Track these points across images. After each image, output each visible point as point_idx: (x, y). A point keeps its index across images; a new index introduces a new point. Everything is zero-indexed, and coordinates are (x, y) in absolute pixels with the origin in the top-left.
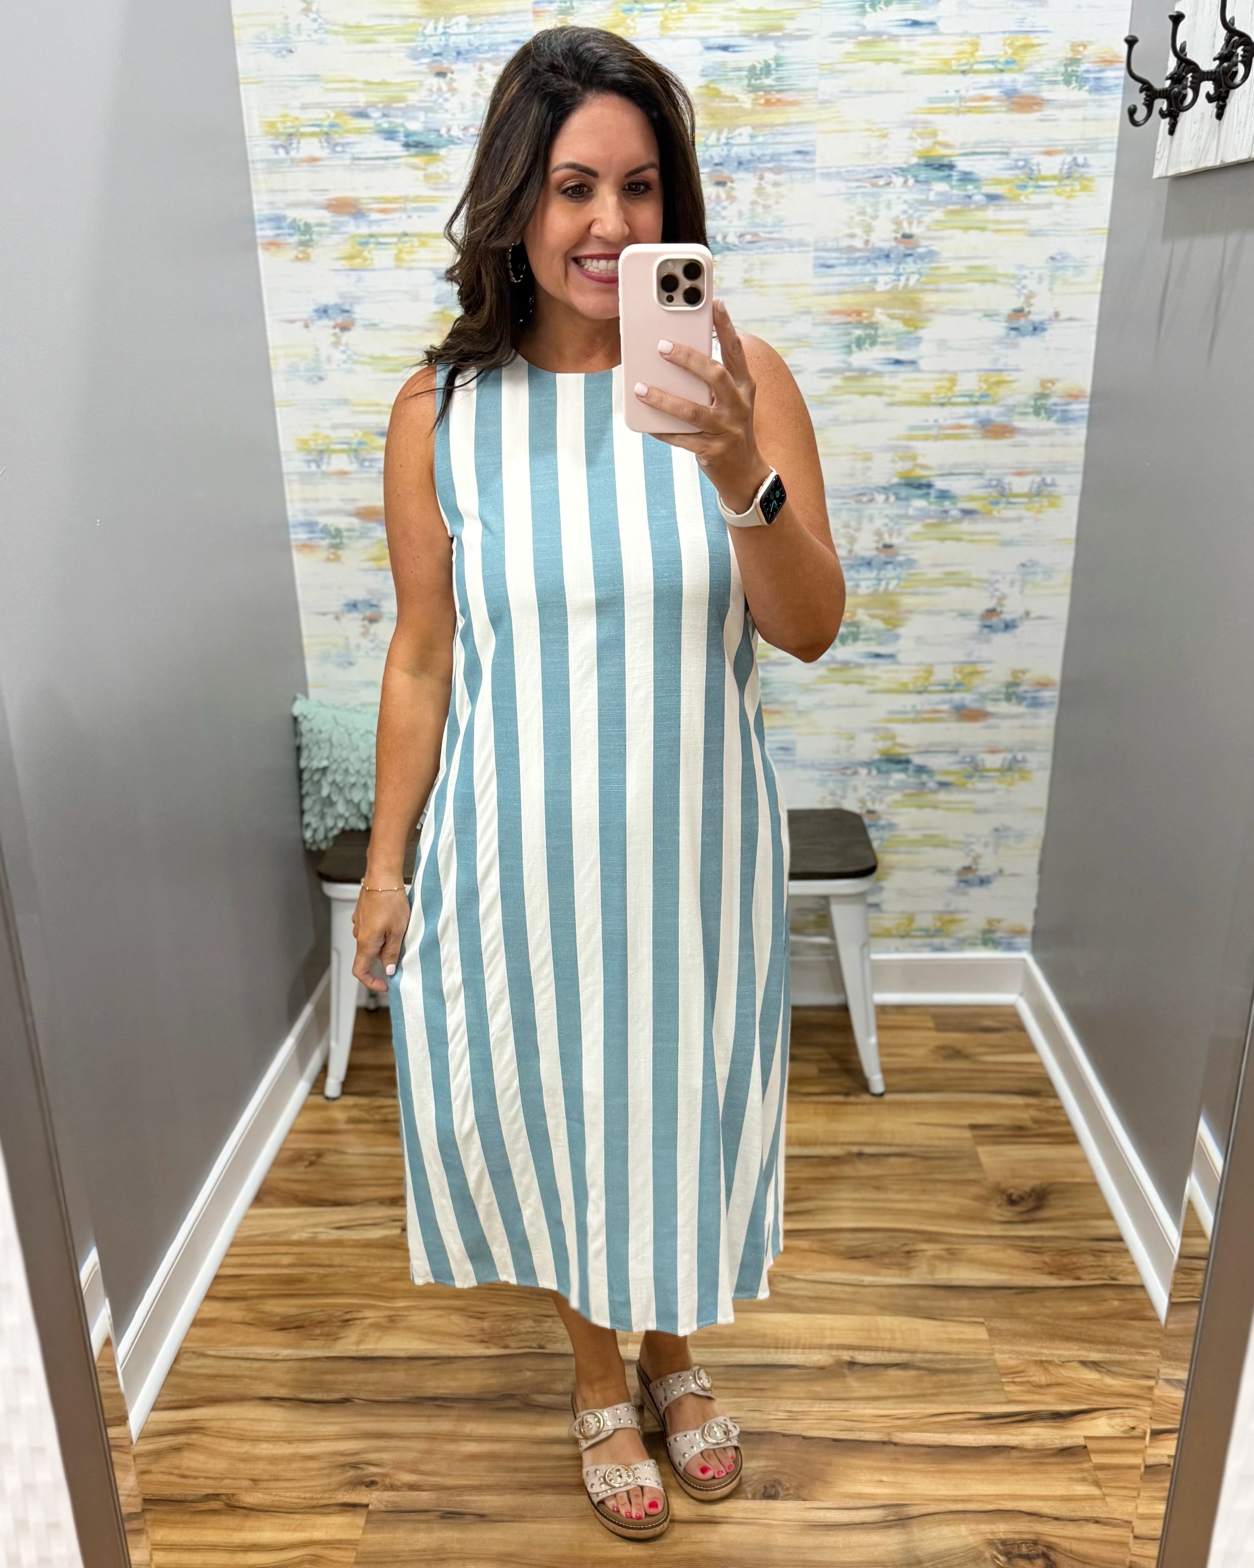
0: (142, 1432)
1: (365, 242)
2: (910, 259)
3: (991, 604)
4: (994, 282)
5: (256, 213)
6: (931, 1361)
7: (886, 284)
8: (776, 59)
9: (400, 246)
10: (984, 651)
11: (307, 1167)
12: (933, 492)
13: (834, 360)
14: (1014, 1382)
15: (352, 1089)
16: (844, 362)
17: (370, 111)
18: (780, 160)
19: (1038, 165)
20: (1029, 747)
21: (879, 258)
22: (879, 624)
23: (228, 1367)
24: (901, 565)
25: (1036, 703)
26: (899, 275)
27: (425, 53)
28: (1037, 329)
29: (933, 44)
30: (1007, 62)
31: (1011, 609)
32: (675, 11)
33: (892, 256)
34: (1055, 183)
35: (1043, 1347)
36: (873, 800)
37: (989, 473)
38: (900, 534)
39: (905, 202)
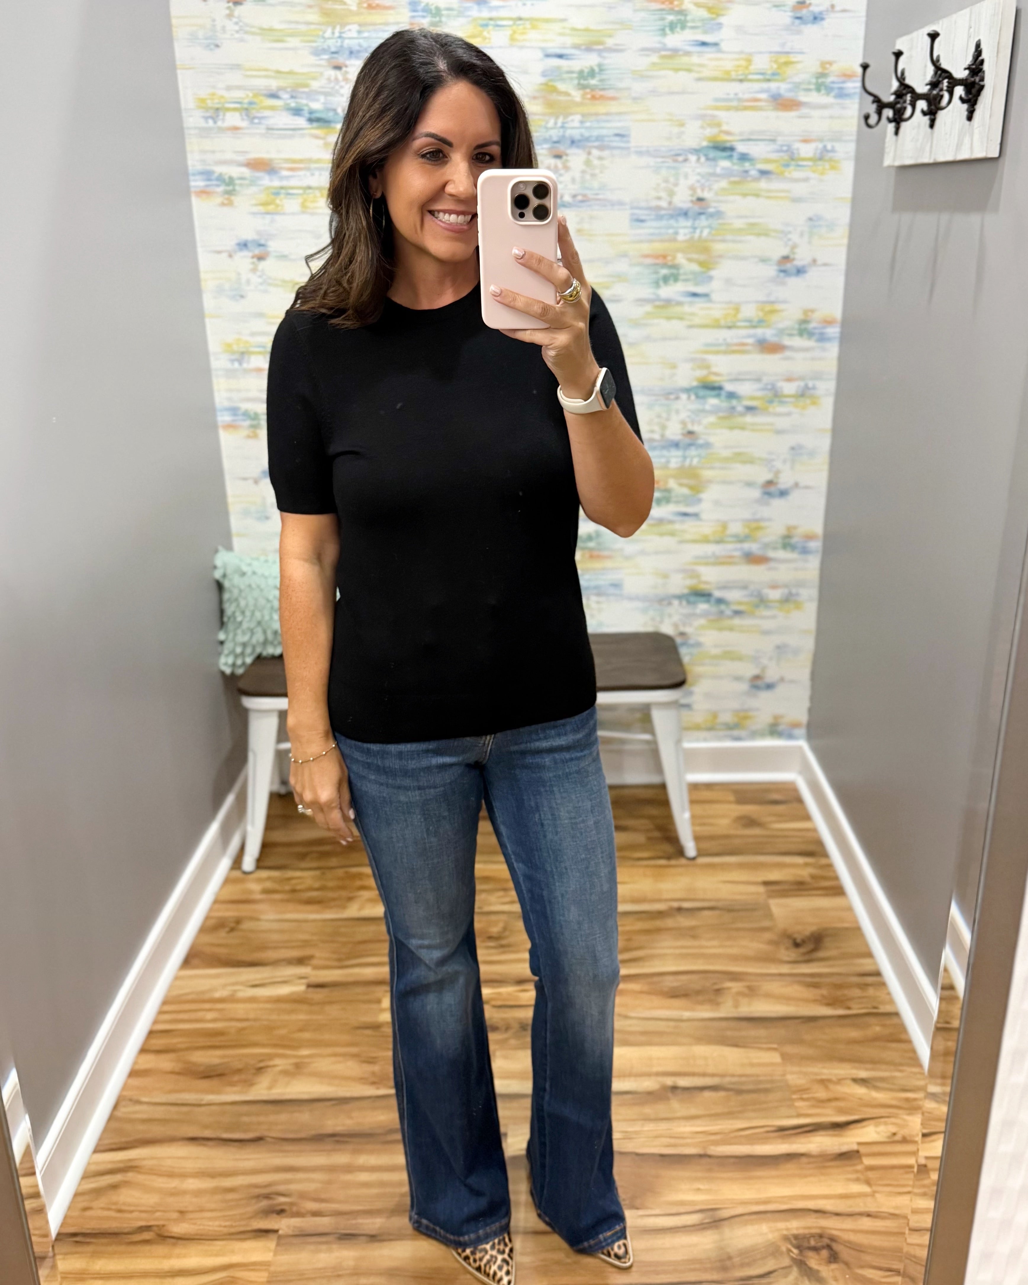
1: (277, 192)
2: (703, 217)
3: (769, 476)
4: (766, 235)
5: (190, 168)
6: (737, 1083)
7: (685, 235)
8: (600, 65)
9: (305, 197)
10: (764, 512)
11: (228, 933)
12: (723, 393)
13: (647, 292)
14: (802, 1099)
15: (265, 864)
16: (654, 294)
17: (280, 93)
18: (603, 141)
19: (798, 149)
20: (801, 584)
21: (679, 215)
22: (685, 491)
23: (159, 1112)
24: (701, 446)
25: (805, 551)
26: (695, 228)
27: (324, 51)
28: (800, 271)
29: (716, 59)
30: (774, 74)
31: (785, 481)
32: (521, 27)
33: (690, 214)
34: (810, 163)
35: (824, 1068)
36: (684, 625)
37: (765, 379)
38: (699, 423)
39: (699, 174)
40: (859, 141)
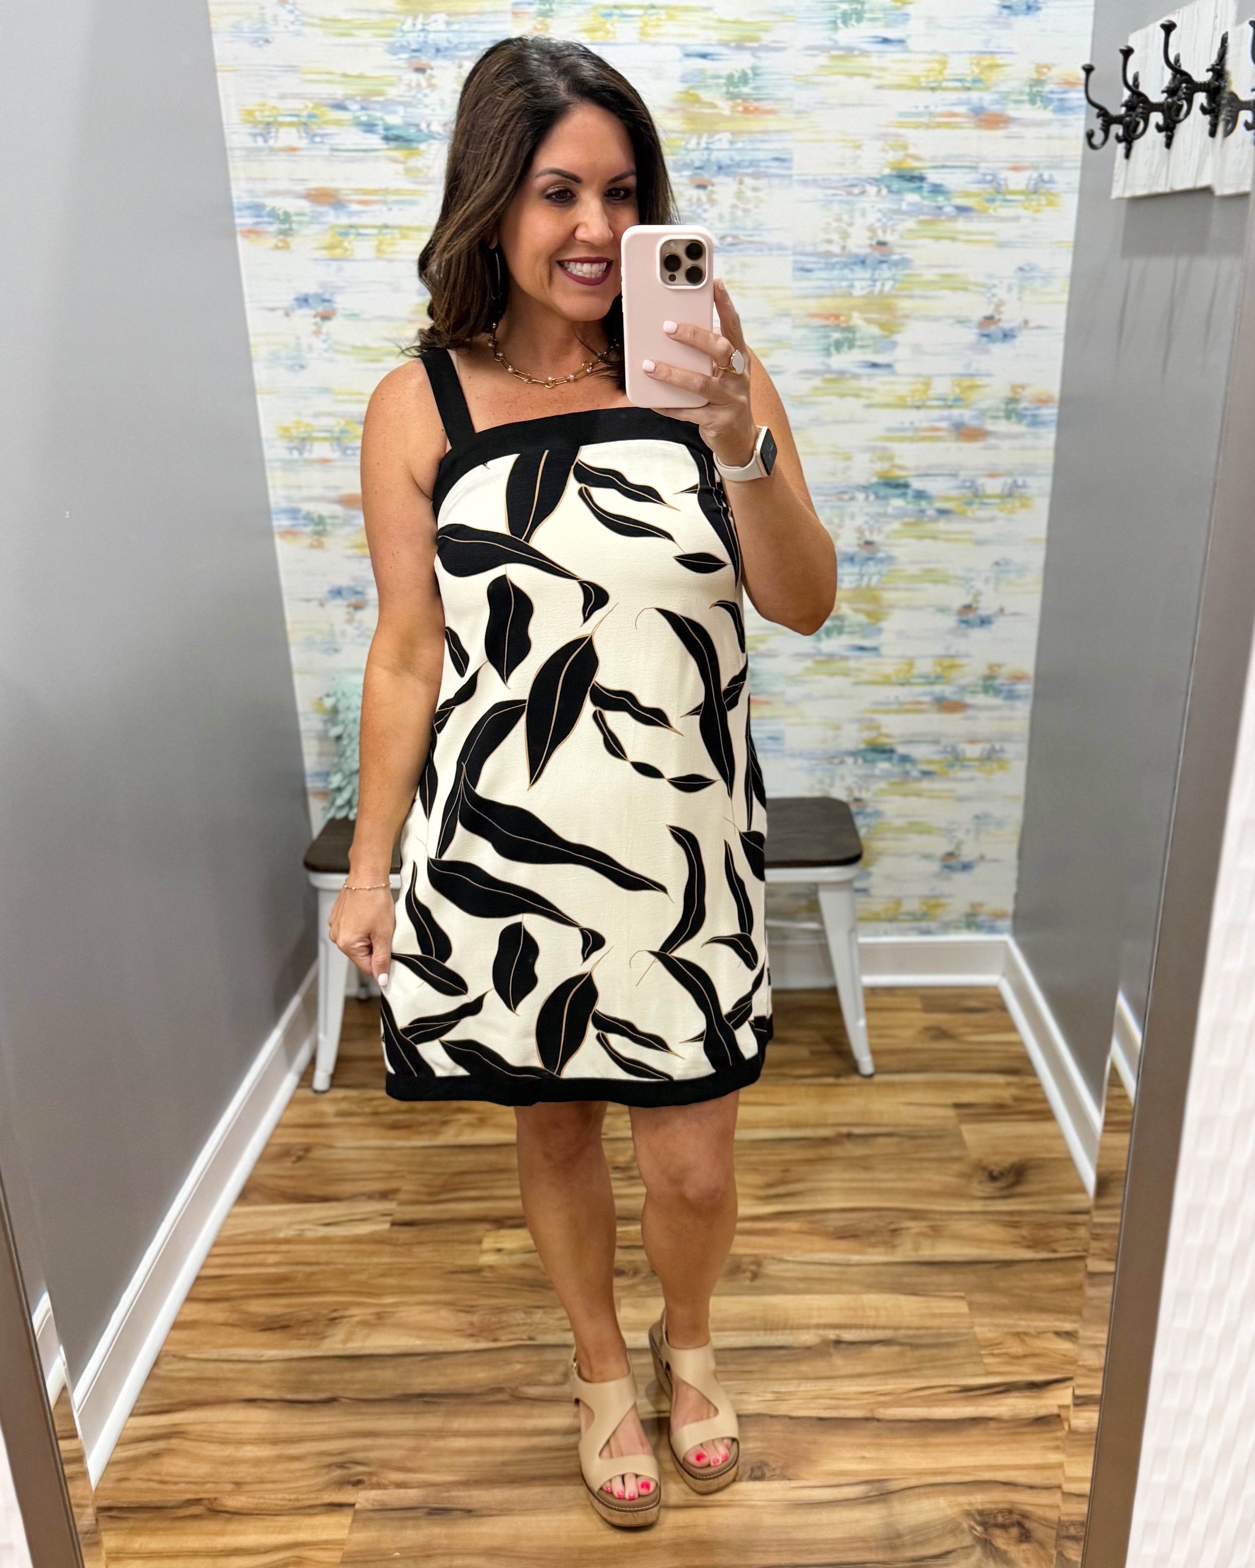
0: (119, 1439)
1: (345, 232)
2: (884, 266)
3: (967, 600)
4: (966, 290)
5: (235, 201)
6: (913, 1336)
7: (863, 289)
8: (754, 68)
9: (381, 237)
10: (960, 645)
11: (295, 1162)
12: (910, 492)
13: (814, 361)
14: (993, 1355)
15: (341, 1082)
16: (824, 364)
17: (348, 103)
18: (758, 166)
19: (1005, 179)
20: (1006, 737)
21: (855, 263)
22: (862, 618)
23: (210, 1370)
24: (881, 561)
25: (1011, 696)
26: (875, 281)
27: (403, 48)
28: (1007, 336)
29: (902, 61)
30: (974, 81)
31: (987, 606)
32: (654, 18)
33: (868, 262)
34: (1022, 198)
35: (1020, 1319)
36: (860, 789)
37: (963, 474)
38: (880, 531)
39: (879, 211)
40: (1084, 169)
